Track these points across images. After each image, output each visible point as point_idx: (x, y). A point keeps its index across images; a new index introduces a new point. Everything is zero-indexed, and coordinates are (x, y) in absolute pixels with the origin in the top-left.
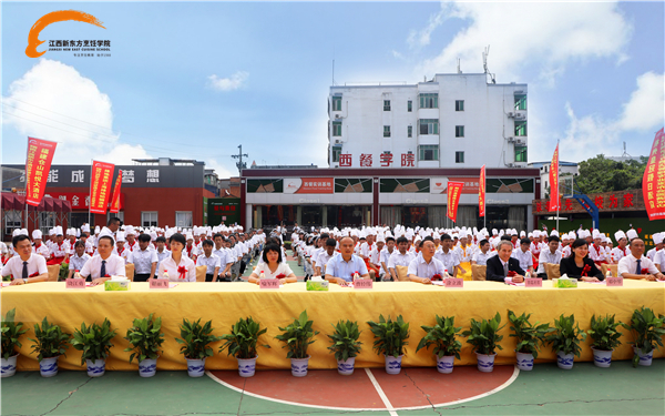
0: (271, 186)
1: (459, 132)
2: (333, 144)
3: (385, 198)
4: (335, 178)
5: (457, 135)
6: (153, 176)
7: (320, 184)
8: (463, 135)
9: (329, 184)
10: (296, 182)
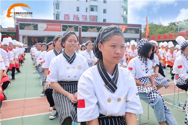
0: (31, 27)
1: (105, 11)
2: (56, 13)
3: (84, 34)
4: (62, 24)
5: (104, 13)
7: (55, 27)
8: (106, 13)
9: (59, 27)
10: (44, 26)
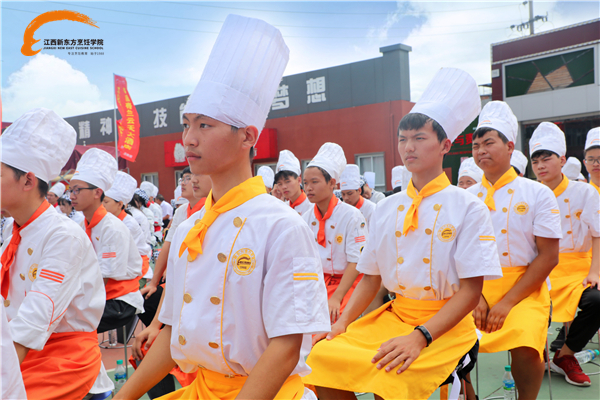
0: (563, 74)
6: (316, 91)
